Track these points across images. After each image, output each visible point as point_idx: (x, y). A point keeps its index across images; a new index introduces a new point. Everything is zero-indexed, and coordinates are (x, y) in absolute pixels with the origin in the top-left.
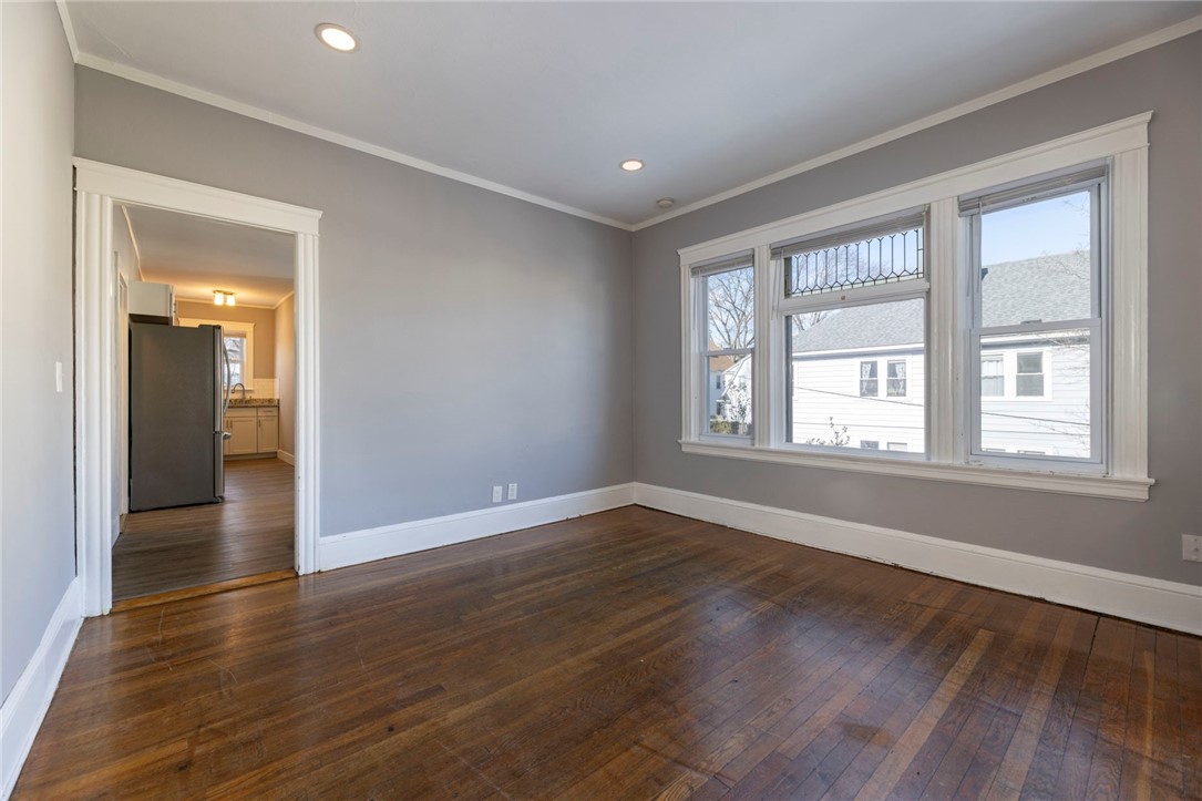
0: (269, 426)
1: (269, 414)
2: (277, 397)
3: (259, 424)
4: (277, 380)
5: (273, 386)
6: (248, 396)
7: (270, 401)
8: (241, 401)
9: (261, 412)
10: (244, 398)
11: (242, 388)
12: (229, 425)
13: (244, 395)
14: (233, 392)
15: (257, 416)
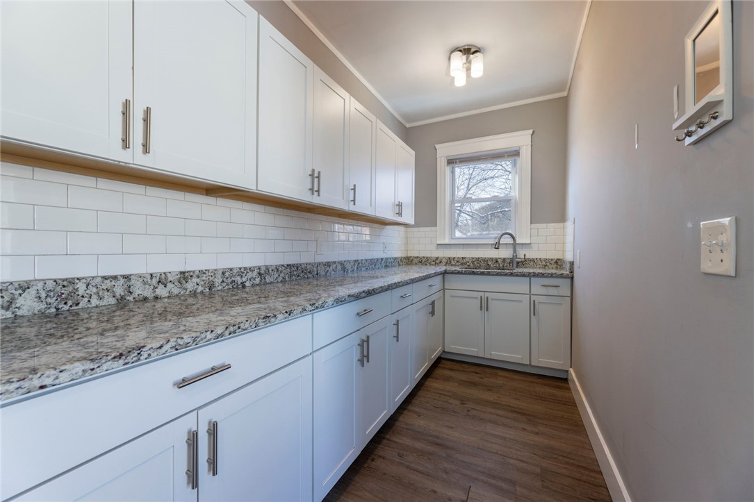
0: (554, 316)
1: (553, 291)
2: (569, 257)
3: (534, 310)
4: (569, 226)
5: (564, 235)
6: (521, 254)
7: (557, 264)
8: (511, 262)
9: (537, 286)
10: (515, 256)
11: (511, 241)
12: (484, 305)
13: (515, 251)
14: (497, 246)
15: (530, 294)
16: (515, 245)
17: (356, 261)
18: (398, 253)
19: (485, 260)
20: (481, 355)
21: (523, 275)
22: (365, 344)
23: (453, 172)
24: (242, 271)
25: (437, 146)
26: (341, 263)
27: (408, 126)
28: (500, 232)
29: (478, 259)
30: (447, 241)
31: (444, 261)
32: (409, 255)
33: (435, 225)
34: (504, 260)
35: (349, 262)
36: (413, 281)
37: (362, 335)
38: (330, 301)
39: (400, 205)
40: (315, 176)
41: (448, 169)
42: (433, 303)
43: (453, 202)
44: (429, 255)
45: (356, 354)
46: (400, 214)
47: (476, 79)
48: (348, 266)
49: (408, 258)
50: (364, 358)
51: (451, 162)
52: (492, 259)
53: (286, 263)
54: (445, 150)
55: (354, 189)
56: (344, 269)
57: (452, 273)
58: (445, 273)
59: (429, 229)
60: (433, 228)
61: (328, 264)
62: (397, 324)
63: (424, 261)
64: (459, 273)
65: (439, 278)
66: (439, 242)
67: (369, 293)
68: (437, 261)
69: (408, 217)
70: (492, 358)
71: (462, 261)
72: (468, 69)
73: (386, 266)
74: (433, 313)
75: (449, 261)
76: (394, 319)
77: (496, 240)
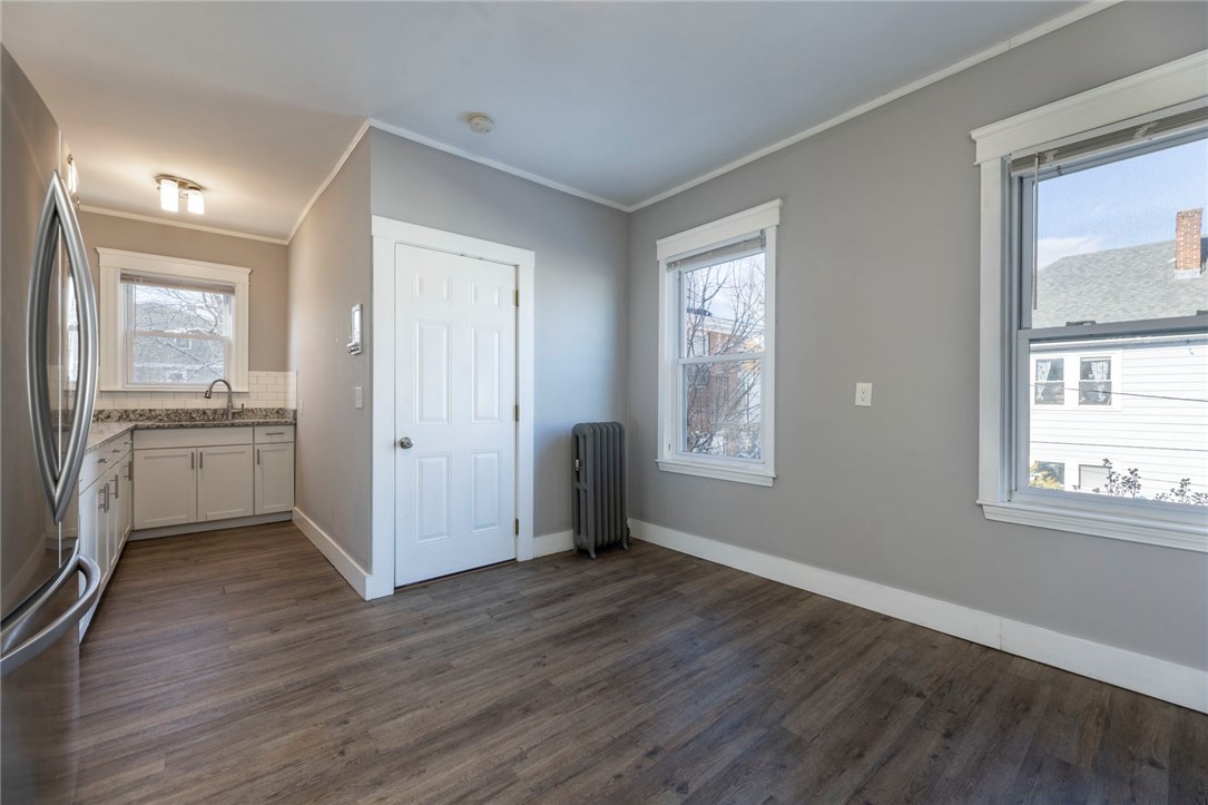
0: (278, 462)
1: (277, 439)
2: (292, 405)
3: (258, 458)
4: (292, 375)
5: (286, 384)
6: (238, 404)
7: (280, 412)
8: (225, 412)
9: (261, 435)
10: (230, 407)
11: (225, 389)
12: (197, 462)
13: (230, 400)
14: (208, 395)
15: (254, 444)
16: (230, 394)
20: (193, 521)
21: (246, 425)
23: (130, 292)
25: (100, 250)
28: (213, 379)
30: (119, 388)
31: (116, 415)
34: (215, 411)
42: (130, 464)
43: (130, 336)
51: (128, 278)
52: (197, 411)
54: (113, 258)
57: (148, 428)
58: (135, 429)
64: (158, 428)
65: (129, 435)
66: (105, 388)
68: (101, 416)
70: (210, 520)
71: (147, 415)
72: (184, 199)
74: (130, 477)
75: (125, 415)
77: (206, 389)
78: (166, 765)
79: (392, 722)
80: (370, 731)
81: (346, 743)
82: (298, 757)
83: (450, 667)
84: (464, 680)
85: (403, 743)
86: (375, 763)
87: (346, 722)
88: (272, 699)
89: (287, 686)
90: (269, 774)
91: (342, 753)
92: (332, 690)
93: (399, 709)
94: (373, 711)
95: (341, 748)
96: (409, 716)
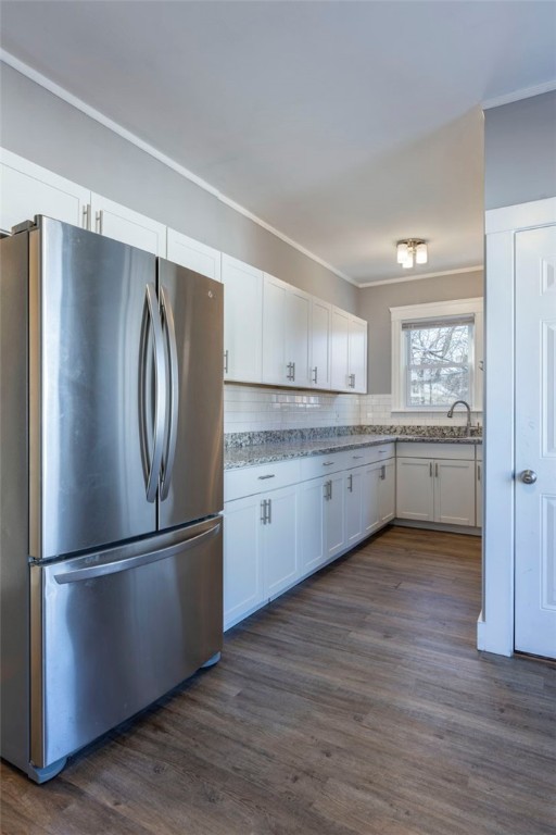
3: (478, 474)
6: (476, 422)
8: (466, 430)
10: (469, 425)
11: (465, 409)
12: (434, 472)
13: (469, 420)
14: (450, 415)
15: (475, 460)
16: (469, 413)
17: (312, 429)
18: (351, 422)
19: (441, 429)
20: (431, 520)
21: (469, 442)
22: (329, 485)
23: (408, 336)
24: (241, 435)
25: (391, 309)
26: (301, 431)
27: (361, 286)
28: (455, 400)
29: (433, 428)
30: (402, 409)
31: (399, 430)
32: (362, 424)
33: (390, 392)
35: (306, 429)
36: (364, 446)
37: (327, 479)
38: (310, 452)
39: (352, 377)
40: (291, 367)
41: (403, 334)
42: (383, 468)
43: (408, 368)
44: (383, 424)
45: (322, 491)
46: (352, 385)
47: (422, 265)
48: (306, 434)
49: (361, 427)
50: (328, 496)
51: (406, 326)
53: (263, 430)
54: (399, 314)
55: (316, 371)
56: (303, 436)
57: (404, 441)
58: (397, 441)
59: (382, 396)
60: (387, 396)
61: (291, 432)
62: (351, 478)
63: (377, 430)
64: (410, 441)
65: (391, 445)
66: (394, 410)
67: (332, 451)
68: (392, 430)
69: (361, 386)
70: (443, 521)
71: (417, 430)
72: (415, 255)
73: (339, 435)
74: (383, 477)
75: (404, 430)
76: (348, 474)
77: (449, 409)
78: (239, 695)
79: (351, 789)
80: (331, 781)
81: (309, 773)
82: (276, 753)
83: (464, 783)
84: (458, 812)
85: (332, 819)
86: (297, 813)
87: (328, 755)
88: (321, 693)
89: (340, 690)
90: (254, 750)
91: (296, 779)
92: (355, 718)
93: (371, 782)
94: (354, 763)
95: (299, 774)
96: (368, 797)
